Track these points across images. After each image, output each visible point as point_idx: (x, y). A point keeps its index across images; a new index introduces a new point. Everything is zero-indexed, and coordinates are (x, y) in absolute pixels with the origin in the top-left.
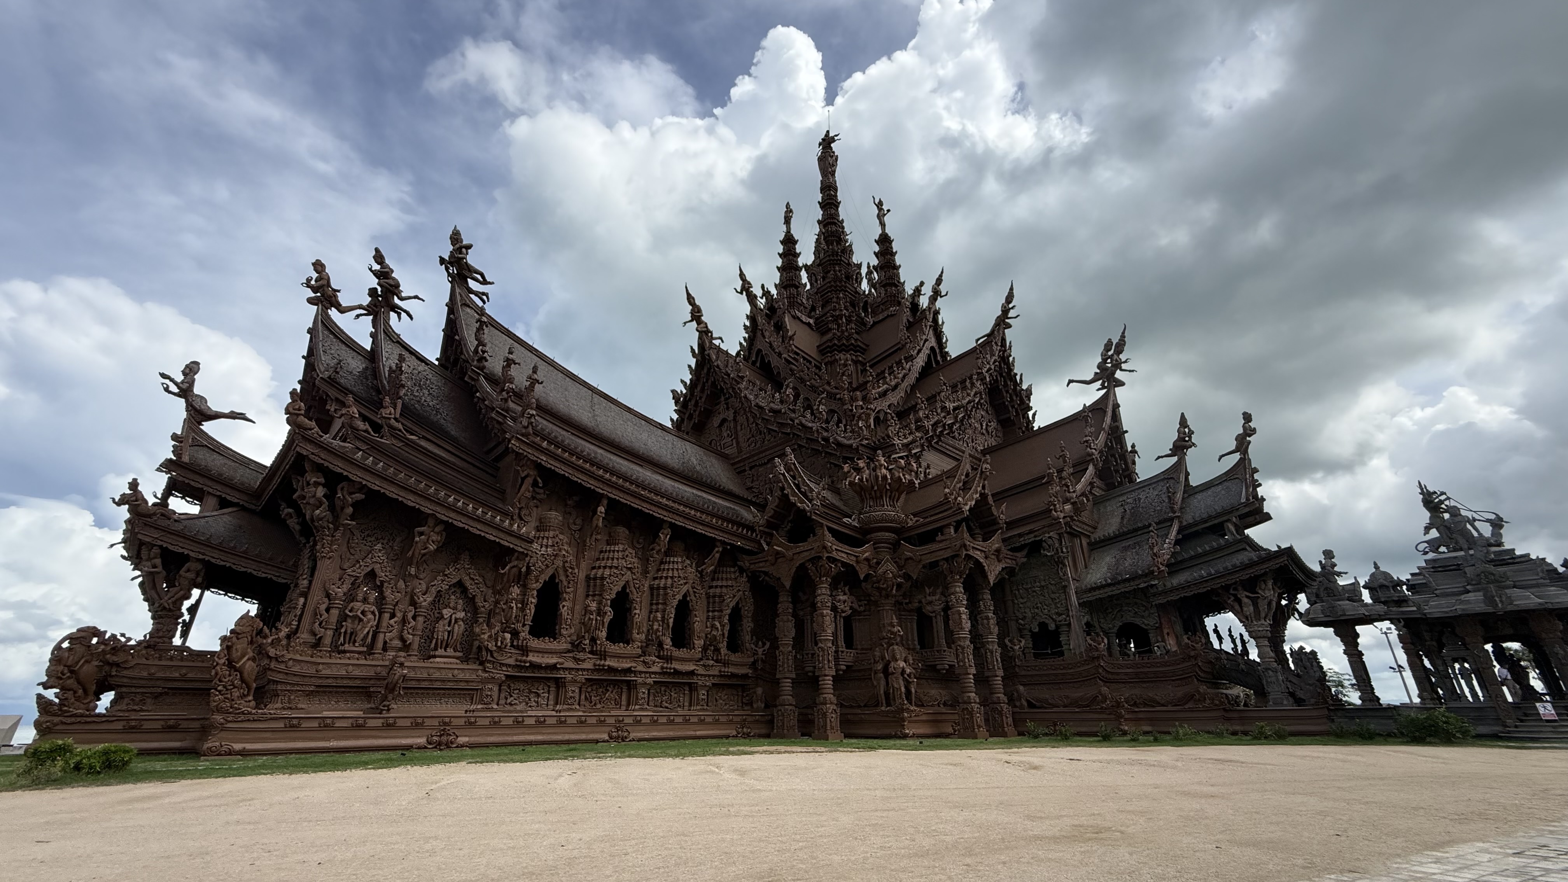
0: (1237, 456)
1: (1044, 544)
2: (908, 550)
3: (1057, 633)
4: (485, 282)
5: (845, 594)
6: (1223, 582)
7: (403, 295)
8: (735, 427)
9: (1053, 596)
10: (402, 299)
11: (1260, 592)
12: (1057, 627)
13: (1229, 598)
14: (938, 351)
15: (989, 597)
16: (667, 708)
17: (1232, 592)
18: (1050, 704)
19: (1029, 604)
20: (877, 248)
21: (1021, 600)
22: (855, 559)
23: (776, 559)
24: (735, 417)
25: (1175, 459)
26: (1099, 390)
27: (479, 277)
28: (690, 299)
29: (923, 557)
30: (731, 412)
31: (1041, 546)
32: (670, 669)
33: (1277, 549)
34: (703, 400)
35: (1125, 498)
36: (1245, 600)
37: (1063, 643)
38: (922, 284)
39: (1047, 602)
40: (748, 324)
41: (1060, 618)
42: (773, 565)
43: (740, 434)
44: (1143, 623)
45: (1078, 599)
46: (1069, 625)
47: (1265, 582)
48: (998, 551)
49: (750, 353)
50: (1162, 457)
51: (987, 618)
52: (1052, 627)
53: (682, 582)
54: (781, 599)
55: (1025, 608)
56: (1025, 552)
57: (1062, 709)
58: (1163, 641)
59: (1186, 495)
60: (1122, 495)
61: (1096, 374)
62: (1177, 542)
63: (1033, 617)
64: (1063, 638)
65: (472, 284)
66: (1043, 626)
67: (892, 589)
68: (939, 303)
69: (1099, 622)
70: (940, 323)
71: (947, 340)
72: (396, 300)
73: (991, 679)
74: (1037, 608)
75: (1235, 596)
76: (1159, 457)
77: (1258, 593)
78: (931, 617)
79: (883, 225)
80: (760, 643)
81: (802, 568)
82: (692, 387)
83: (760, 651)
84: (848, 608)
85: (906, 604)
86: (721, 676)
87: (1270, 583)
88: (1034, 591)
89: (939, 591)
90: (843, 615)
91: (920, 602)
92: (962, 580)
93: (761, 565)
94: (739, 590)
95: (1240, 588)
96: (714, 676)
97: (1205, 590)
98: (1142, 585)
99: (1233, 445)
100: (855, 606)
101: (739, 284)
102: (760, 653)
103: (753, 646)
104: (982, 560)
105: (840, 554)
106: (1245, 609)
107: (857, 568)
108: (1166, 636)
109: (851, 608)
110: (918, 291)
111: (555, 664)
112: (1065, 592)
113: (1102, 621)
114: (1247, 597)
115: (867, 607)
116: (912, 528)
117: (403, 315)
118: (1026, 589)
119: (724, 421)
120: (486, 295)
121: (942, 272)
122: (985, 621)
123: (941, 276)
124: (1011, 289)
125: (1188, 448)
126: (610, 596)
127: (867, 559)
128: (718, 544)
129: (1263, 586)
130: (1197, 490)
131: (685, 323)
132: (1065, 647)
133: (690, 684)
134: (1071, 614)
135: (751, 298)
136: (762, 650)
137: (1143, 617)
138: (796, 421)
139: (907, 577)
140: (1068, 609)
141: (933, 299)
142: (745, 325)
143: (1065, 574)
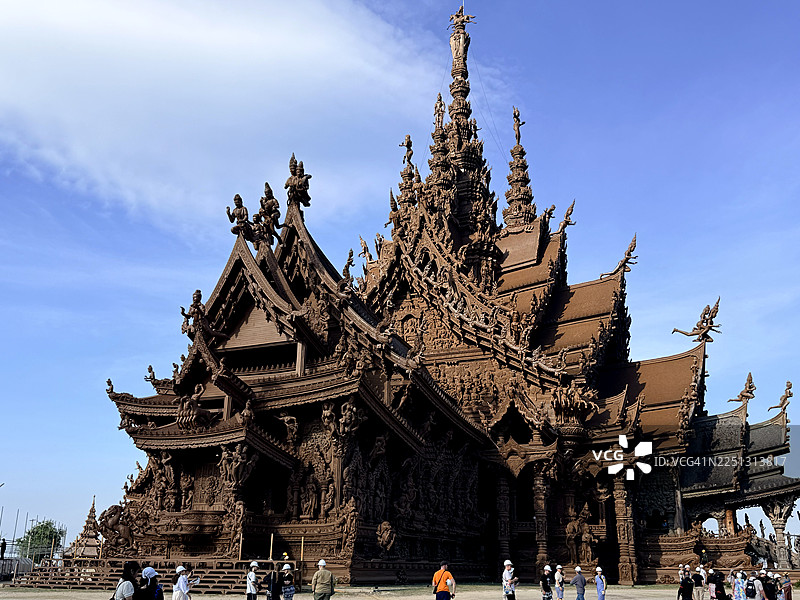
6: (769, 494)
9: (665, 493)
12: (667, 514)
18: (660, 564)
19: (647, 496)
26: (694, 342)
29: (604, 463)
35: (705, 425)
39: (661, 497)
41: (669, 508)
44: (715, 514)
45: (681, 496)
46: (674, 513)
50: (732, 400)
52: (663, 513)
55: (644, 498)
57: (668, 568)
60: (703, 422)
61: (695, 329)
63: (650, 506)
74: (653, 500)
76: (729, 400)
78: (598, 503)
79: (519, 136)
88: (652, 488)
99: (779, 402)
110: (549, 215)
116: (589, 440)
121: (574, 205)
124: (634, 241)
125: (749, 397)
130: (753, 429)
132: (670, 528)
134: (676, 506)
137: (715, 510)
138: (501, 342)
140: (674, 503)
141: (563, 226)
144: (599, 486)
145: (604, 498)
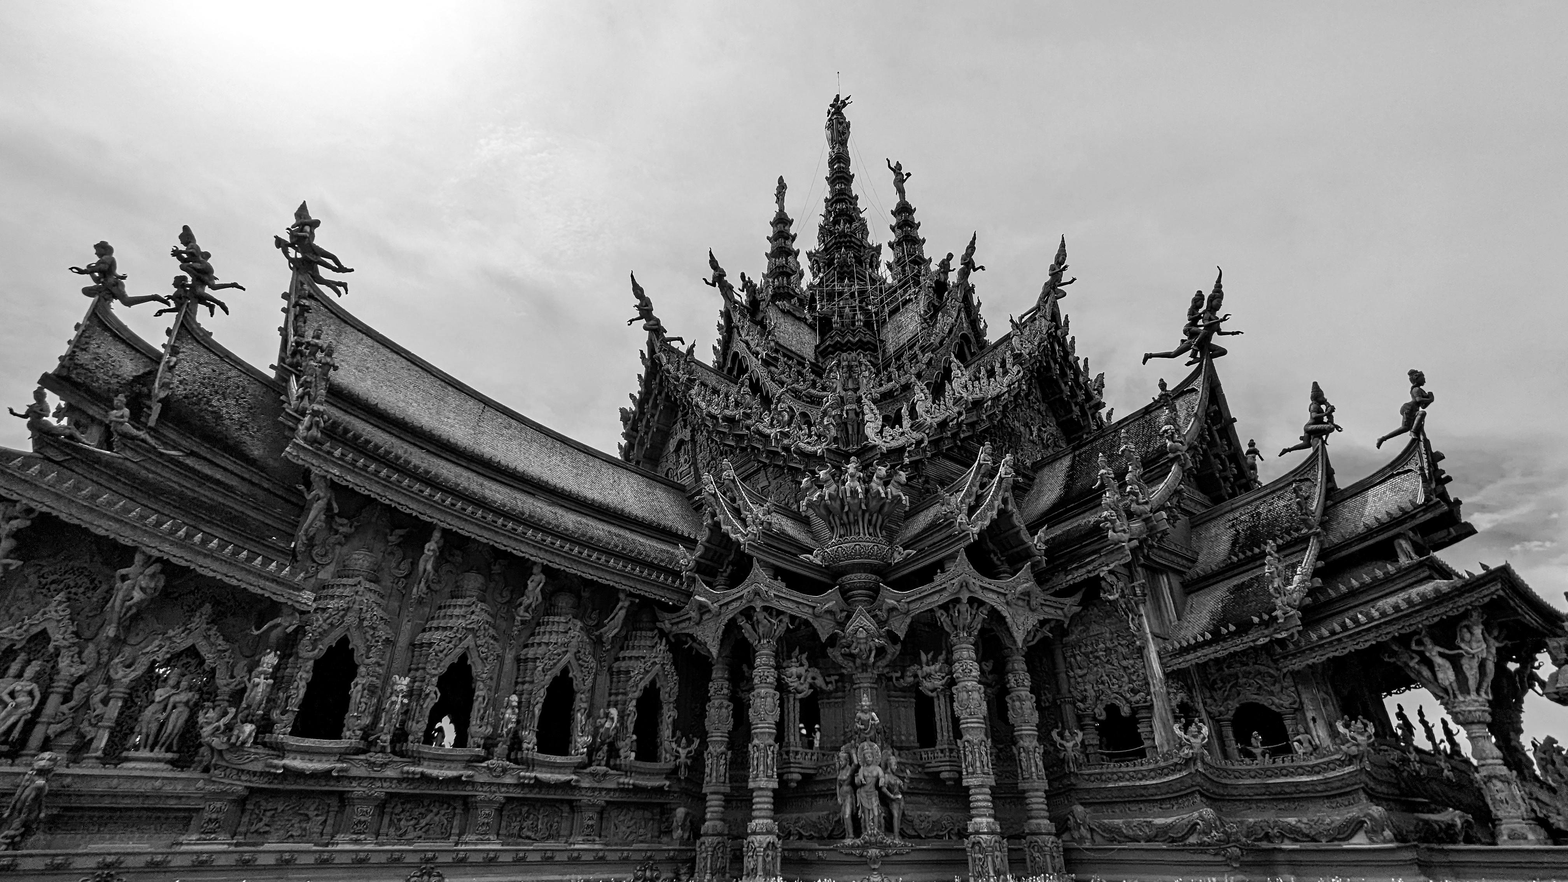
0: (1408, 437)
1: (1103, 584)
2: (890, 597)
3: (1133, 720)
4: (341, 269)
5: (802, 665)
6: (1394, 630)
7: (217, 282)
8: (694, 450)
9: (1125, 663)
10: (215, 288)
11: (1463, 645)
12: (1134, 711)
13: (1412, 658)
14: (973, 340)
15: (1024, 667)
16: (529, 838)
17: (1414, 647)
18: (1126, 837)
19: (1090, 677)
20: (894, 221)
21: (1080, 672)
22: (811, 611)
23: (702, 614)
24: (693, 436)
25: (1310, 451)
26: (1189, 364)
27: (330, 262)
28: (638, 291)
29: (912, 606)
30: (689, 428)
31: (1100, 587)
32: (530, 778)
33: (1483, 572)
34: (656, 418)
35: (1237, 515)
36: (1439, 660)
37: (1143, 736)
38: (950, 256)
39: (1117, 675)
40: (722, 322)
41: (1138, 697)
42: (698, 624)
43: (699, 457)
44: (1273, 704)
45: (1163, 665)
46: (1150, 708)
47: (1469, 629)
48: (1027, 594)
49: (725, 359)
50: (1290, 450)
51: (1020, 699)
52: (1125, 711)
53: (559, 651)
54: (714, 676)
55: (1084, 682)
56: (1078, 597)
57: (1143, 845)
58: (1307, 731)
59: (1329, 503)
60: (1232, 510)
61: (1183, 341)
62: (1316, 573)
63: (1097, 698)
64: (1142, 729)
65: (324, 273)
66: (1113, 710)
67: (868, 657)
68: (973, 278)
69: (1205, 704)
70: (975, 303)
71: (986, 326)
72: (208, 290)
73: (1027, 795)
74: (1103, 683)
75: (1421, 654)
76: (1285, 451)
77: (1460, 648)
78: (932, 698)
79: (901, 191)
80: (684, 741)
81: (732, 626)
82: (641, 403)
83: (683, 752)
84: (807, 686)
85: (897, 679)
86: (622, 790)
87: (1478, 631)
88: (1097, 657)
89: (941, 658)
90: (799, 696)
91: (916, 676)
92: (972, 639)
93: (683, 625)
94: (654, 663)
95: (1427, 641)
96: (609, 790)
97: (1368, 645)
98: (1262, 641)
99: (1398, 422)
100: (820, 682)
101: (710, 274)
102: (683, 756)
103: (674, 745)
104: (1000, 608)
105: (784, 603)
106: (1440, 676)
107: (816, 625)
108: (1311, 724)
109: (811, 686)
110: (945, 266)
111: (329, 771)
112: (1142, 657)
113: (1209, 701)
114: (1441, 655)
115: (840, 684)
116: (899, 566)
117: (217, 308)
118: (1086, 655)
119: (681, 442)
120: (344, 285)
121: (974, 238)
122: (1017, 703)
123: (973, 243)
124: (1063, 245)
125: (1327, 432)
126: (436, 670)
127: (829, 612)
128: (622, 596)
129: (1467, 636)
130: (1348, 494)
131: (631, 321)
132: (1147, 743)
133: (570, 802)
134: (1152, 690)
135: (726, 290)
136: (686, 751)
137: (1272, 693)
138: (753, 429)
139: (892, 637)
140: (1148, 684)
141: (964, 274)
142: (719, 325)
143: (1140, 627)
144: (924, 657)
145: (938, 683)
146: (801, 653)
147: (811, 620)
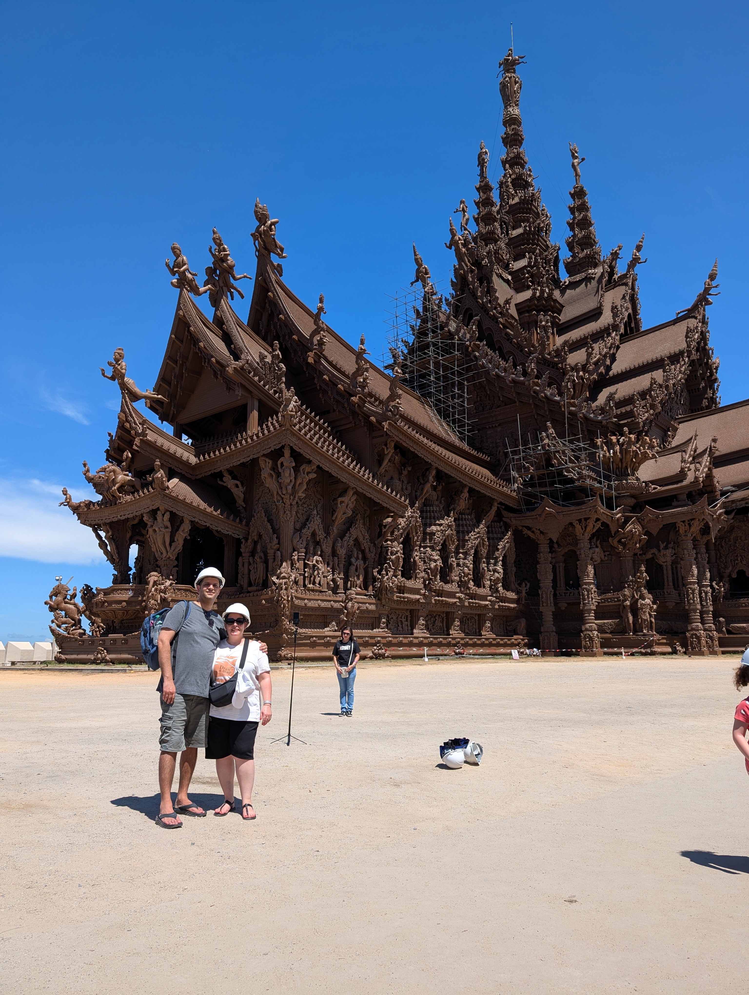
2: (651, 513)
4: (282, 255)
7: (236, 276)
14: (633, 318)
19: (730, 556)
21: (724, 553)
22: (610, 519)
23: (546, 518)
27: (280, 251)
28: (417, 259)
29: (663, 519)
38: (620, 249)
39: (746, 555)
42: (541, 522)
48: (720, 515)
51: (703, 567)
53: (477, 536)
54: (541, 550)
55: (726, 558)
63: (733, 567)
66: (741, 573)
67: (636, 544)
70: (637, 289)
74: (737, 559)
78: (663, 566)
79: (577, 175)
80: (524, 584)
86: (499, 609)
89: (670, 546)
91: (654, 554)
92: (692, 538)
93: (527, 521)
94: (508, 542)
96: (495, 609)
101: (449, 239)
102: (524, 592)
103: (517, 586)
105: (604, 516)
110: (615, 256)
116: (651, 494)
117: (236, 294)
121: (643, 239)
123: (641, 242)
124: (715, 267)
128: (496, 504)
131: (412, 284)
136: (525, 589)
139: (649, 534)
141: (632, 265)
144: (662, 546)
145: (669, 559)
146: (597, 541)
147: (610, 524)
